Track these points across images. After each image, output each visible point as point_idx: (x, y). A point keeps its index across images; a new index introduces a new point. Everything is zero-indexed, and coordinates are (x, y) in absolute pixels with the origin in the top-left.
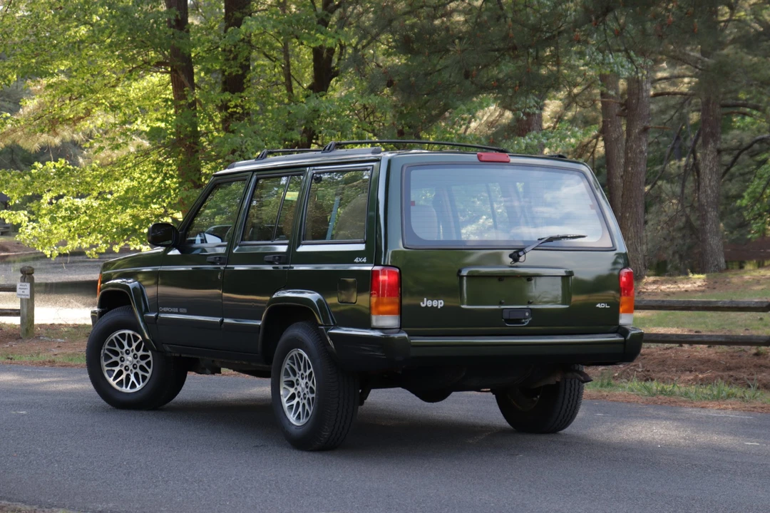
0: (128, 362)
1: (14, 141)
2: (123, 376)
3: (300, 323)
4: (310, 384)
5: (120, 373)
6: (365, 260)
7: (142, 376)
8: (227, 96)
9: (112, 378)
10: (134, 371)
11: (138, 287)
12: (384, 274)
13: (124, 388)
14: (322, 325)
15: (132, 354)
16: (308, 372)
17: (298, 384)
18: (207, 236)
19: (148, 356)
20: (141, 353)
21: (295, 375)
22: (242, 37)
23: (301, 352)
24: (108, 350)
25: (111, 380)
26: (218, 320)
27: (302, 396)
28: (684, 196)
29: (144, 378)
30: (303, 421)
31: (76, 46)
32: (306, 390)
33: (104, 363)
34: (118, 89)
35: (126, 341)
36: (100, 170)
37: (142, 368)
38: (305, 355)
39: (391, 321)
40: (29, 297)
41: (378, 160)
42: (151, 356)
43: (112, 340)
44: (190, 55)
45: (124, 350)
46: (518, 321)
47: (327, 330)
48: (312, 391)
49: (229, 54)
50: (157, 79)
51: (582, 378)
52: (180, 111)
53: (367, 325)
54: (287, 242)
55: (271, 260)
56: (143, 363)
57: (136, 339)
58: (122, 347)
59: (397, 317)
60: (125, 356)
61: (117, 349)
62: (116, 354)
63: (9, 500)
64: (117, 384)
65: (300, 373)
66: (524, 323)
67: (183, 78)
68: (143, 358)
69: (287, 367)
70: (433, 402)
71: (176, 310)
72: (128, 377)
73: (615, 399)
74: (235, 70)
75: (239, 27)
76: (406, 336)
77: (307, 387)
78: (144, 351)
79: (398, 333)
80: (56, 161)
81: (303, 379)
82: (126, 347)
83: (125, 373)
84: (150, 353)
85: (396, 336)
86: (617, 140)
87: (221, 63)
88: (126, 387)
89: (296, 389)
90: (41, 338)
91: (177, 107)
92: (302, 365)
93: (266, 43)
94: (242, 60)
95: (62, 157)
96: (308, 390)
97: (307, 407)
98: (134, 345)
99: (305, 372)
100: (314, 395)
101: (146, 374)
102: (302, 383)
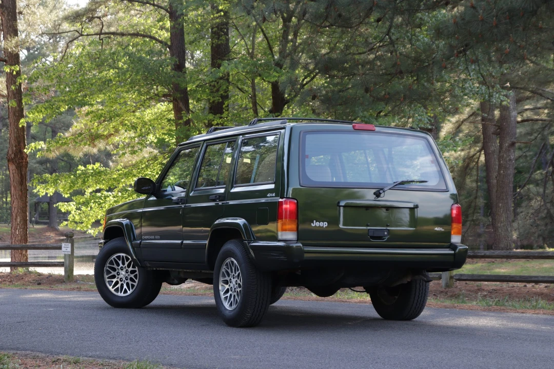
0: (122, 275)
1: (66, 150)
2: (119, 285)
3: (232, 240)
4: (239, 281)
5: (117, 283)
6: (274, 195)
7: (132, 285)
8: (211, 117)
9: (112, 286)
10: (126, 281)
11: (129, 224)
12: (286, 204)
13: (119, 293)
14: (246, 240)
15: (125, 270)
16: (237, 273)
17: (231, 282)
18: (175, 187)
19: (135, 271)
20: (131, 269)
21: (229, 276)
22: (221, 75)
23: (233, 259)
24: (109, 267)
25: (110, 288)
26: (179, 242)
27: (233, 290)
28: (546, 195)
29: (133, 286)
30: (234, 306)
31: (107, 83)
32: (236, 286)
33: (106, 276)
34: (137, 114)
35: (121, 261)
36: (123, 170)
37: (132, 279)
38: (235, 262)
39: (291, 236)
40: (70, 253)
41: (284, 128)
42: (137, 271)
43: (112, 260)
44: (187, 89)
45: (120, 267)
46: (380, 238)
47: (249, 243)
48: (240, 286)
49: (213, 88)
50: (163, 107)
51: (425, 279)
52: (179, 127)
53: (275, 239)
54: (225, 186)
55: (214, 198)
56: (132, 276)
57: (127, 259)
58: (118, 265)
59: (296, 233)
60: (120, 271)
61: (115, 266)
62: (114, 270)
63: (32, 351)
64: (115, 290)
65: (232, 274)
66: (384, 239)
67: (181, 105)
68: (132, 272)
69: (224, 270)
70: (324, 296)
71: (153, 237)
72: (122, 285)
73: (462, 307)
74: (218, 99)
75: (219, 68)
76: (301, 245)
77: (237, 284)
78: (132, 267)
79: (296, 243)
80: (94, 164)
81: (234, 278)
82: (121, 265)
83: (120, 283)
84: (136, 269)
85: (295, 245)
86: (494, 152)
87: (207, 94)
88: (121, 293)
89: (230, 285)
90: (78, 282)
91: (177, 125)
92: (233, 268)
93: (239, 80)
94: (222, 92)
95: (98, 161)
96: (237, 285)
97: (236, 297)
98: (126, 263)
99: (235, 273)
100: (241, 289)
101: (134, 284)
102: (234, 281)
